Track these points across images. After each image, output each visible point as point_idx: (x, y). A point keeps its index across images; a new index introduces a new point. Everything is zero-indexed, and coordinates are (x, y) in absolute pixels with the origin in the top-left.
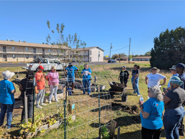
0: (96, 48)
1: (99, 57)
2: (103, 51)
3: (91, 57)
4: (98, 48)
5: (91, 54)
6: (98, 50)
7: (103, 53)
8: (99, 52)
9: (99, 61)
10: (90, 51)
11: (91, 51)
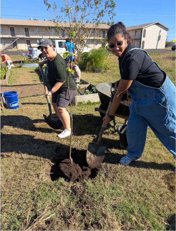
0: (155, 25)
1: (159, 41)
2: (166, 29)
3: (144, 42)
4: (158, 24)
5: (144, 36)
6: (158, 28)
7: (166, 34)
8: (160, 31)
9: (158, 48)
10: (143, 30)
11: (145, 30)
